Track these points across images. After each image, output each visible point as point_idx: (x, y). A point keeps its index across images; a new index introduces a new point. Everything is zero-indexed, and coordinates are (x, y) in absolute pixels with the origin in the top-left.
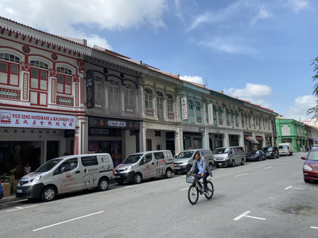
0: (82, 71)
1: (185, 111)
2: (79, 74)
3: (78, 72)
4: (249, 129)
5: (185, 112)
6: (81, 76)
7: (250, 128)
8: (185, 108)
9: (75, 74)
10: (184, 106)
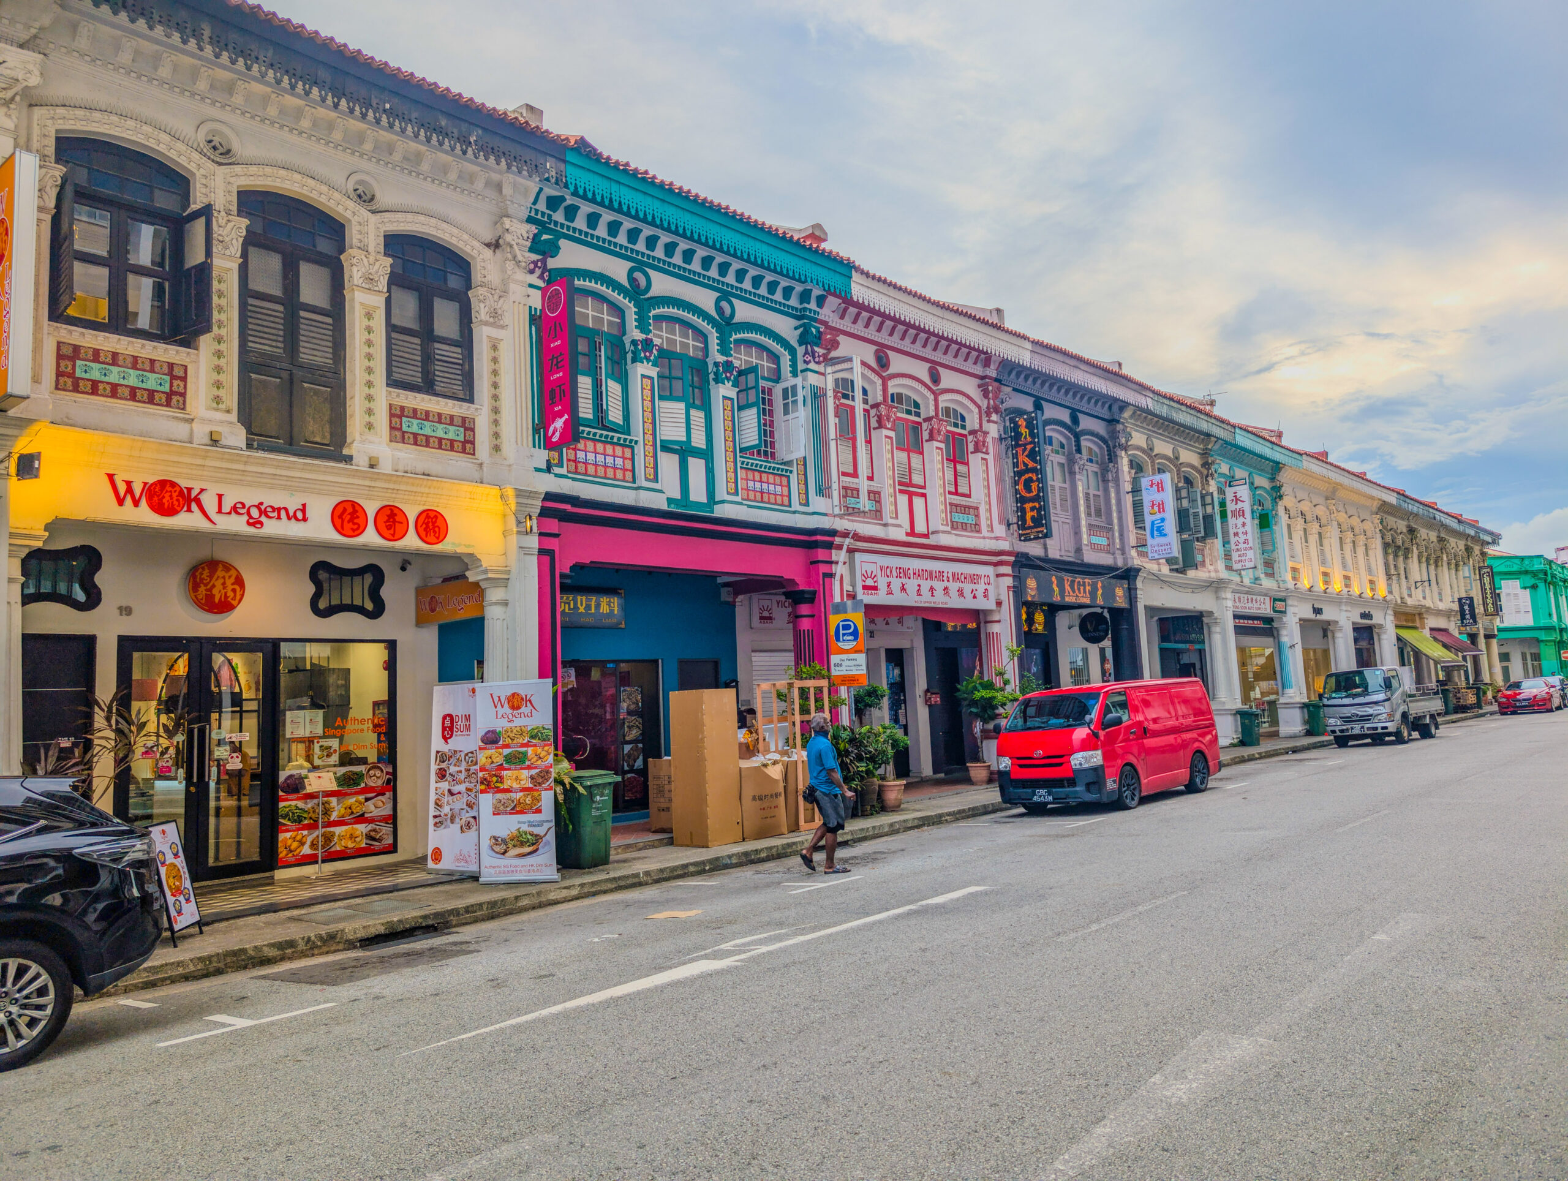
0: (994, 417)
1: (1242, 538)
2: (987, 426)
3: (985, 419)
4: (1409, 601)
5: (1246, 542)
6: (993, 430)
7: (1410, 596)
8: (1244, 524)
9: (977, 427)
10: (1241, 519)
